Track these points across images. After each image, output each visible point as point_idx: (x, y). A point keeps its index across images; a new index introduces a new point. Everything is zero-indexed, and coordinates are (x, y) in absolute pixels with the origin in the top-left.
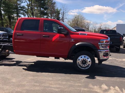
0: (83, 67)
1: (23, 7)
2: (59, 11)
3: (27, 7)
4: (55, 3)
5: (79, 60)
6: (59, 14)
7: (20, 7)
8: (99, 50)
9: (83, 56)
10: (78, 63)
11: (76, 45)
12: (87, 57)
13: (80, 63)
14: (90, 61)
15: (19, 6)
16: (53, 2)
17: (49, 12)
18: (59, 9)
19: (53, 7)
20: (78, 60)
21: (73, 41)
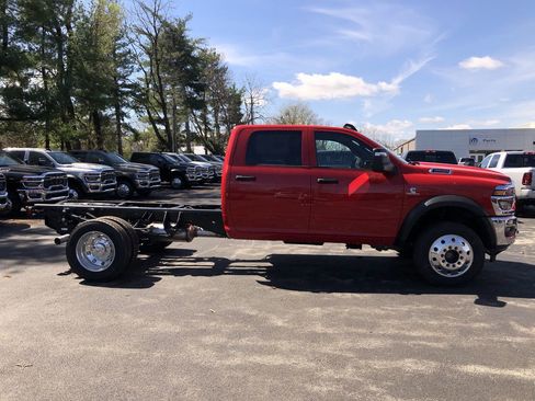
0: (449, 272)
1: (135, 86)
2: (239, 96)
3: (143, 85)
4: (224, 70)
5: (436, 249)
6: (240, 103)
7: (125, 86)
8: (493, 219)
9: (448, 238)
10: (435, 259)
11: (426, 204)
12: (459, 240)
13: (440, 259)
14: (468, 253)
15: (120, 82)
16: (219, 67)
17: (207, 96)
18: (238, 88)
19: (221, 83)
20: (432, 250)
21: (413, 191)
